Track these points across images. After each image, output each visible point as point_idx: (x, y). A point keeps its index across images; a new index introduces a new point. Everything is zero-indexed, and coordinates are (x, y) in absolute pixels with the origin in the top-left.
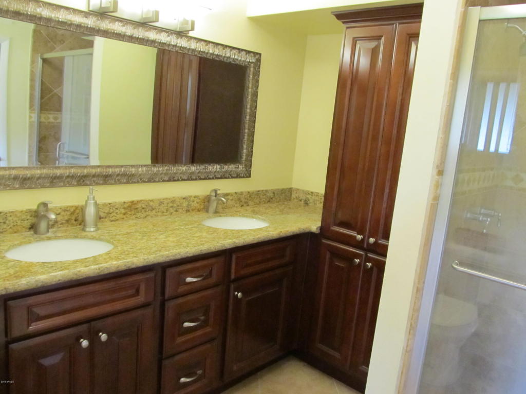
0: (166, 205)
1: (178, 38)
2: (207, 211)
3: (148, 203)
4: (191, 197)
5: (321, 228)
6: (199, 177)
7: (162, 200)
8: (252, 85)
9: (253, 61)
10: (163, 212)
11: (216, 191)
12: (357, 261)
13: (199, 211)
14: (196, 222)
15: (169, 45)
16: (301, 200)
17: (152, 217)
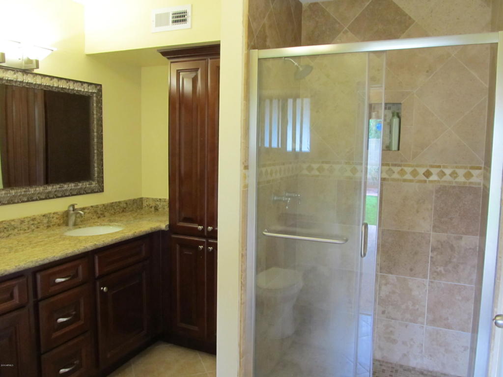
0: (26, 223)
1: (23, 75)
2: (67, 225)
3: (10, 223)
4: (50, 214)
5: (170, 226)
6: (56, 195)
7: (22, 220)
8: (97, 111)
9: (95, 91)
10: (25, 230)
11: (73, 206)
12: (201, 247)
13: (59, 225)
14: (57, 234)
15: (16, 82)
16: (151, 207)
17: (15, 235)
